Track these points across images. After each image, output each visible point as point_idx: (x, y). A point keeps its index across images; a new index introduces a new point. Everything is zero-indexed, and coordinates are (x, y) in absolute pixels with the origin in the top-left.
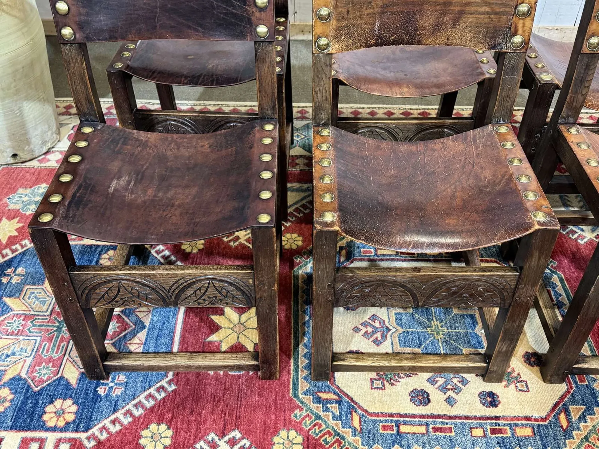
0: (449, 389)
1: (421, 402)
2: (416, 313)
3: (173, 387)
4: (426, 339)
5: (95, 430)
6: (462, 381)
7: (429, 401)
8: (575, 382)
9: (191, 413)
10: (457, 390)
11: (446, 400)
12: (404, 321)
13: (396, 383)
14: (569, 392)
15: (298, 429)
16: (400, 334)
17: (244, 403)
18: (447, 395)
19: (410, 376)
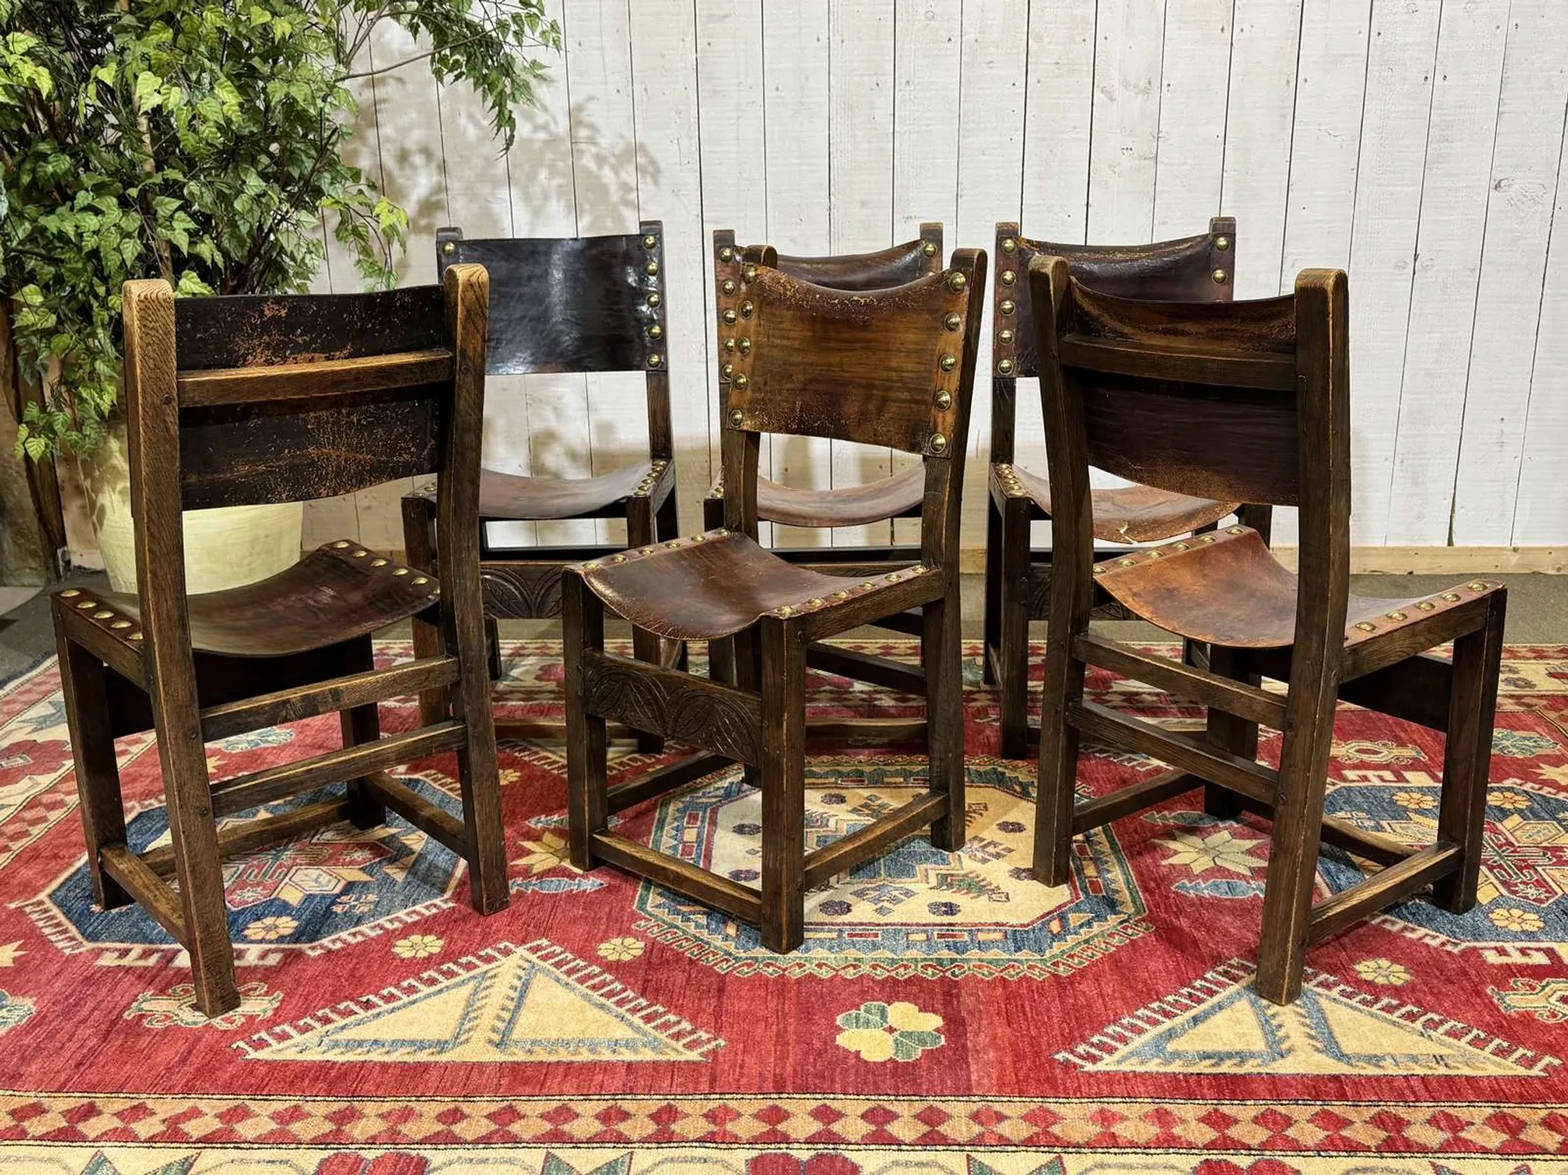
0: (883, 901)
1: (835, 913)
3: (451, 905)
5: (325, 941)
7: (849, 910)
8: (1086, 893)
9: (477, 925)
10: (895, 901)
11: (876, 911)
15: (640, 936)
17: (559, 916)
18: (880, 906)
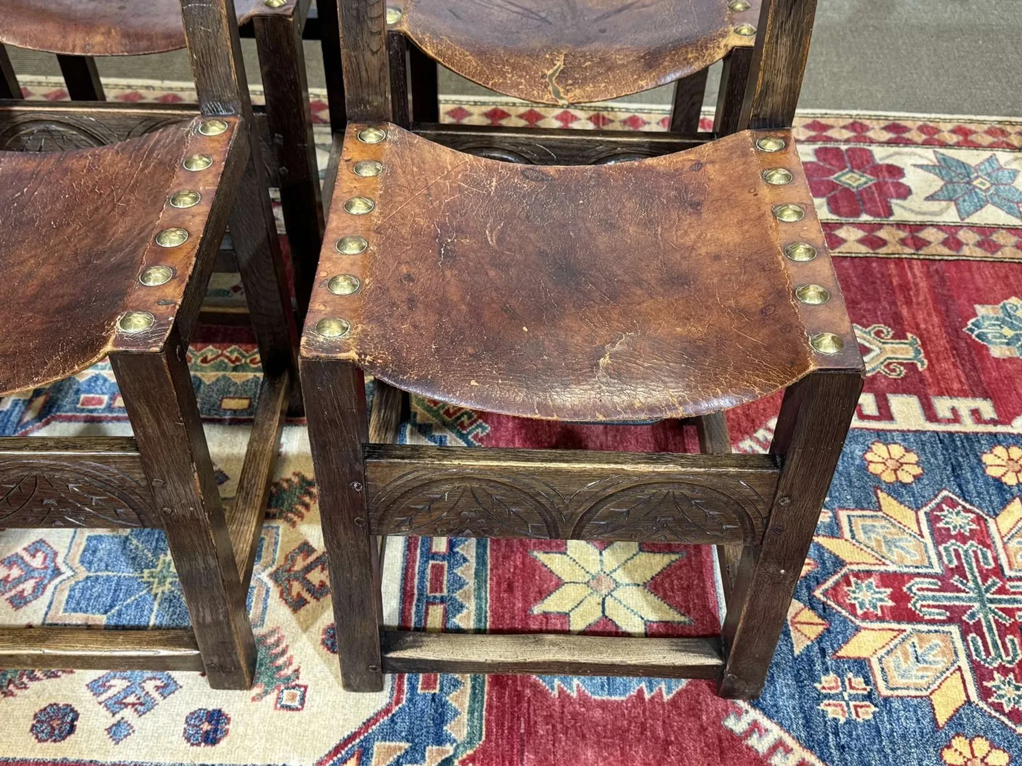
0: (126, 705)
1: (51, 734)
2: (137, 536)
4: (129, 593)
6: (166, 686)
8: (413, 688)
10: (144, 706)
11: (109, 730)
12: (99, 554)
13: (16, 691)
14: (387, 711)
16: (77, 583)
18: (118, 717)
19: (56, 676)
